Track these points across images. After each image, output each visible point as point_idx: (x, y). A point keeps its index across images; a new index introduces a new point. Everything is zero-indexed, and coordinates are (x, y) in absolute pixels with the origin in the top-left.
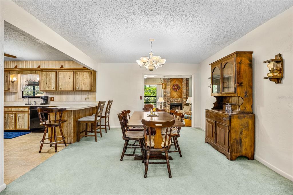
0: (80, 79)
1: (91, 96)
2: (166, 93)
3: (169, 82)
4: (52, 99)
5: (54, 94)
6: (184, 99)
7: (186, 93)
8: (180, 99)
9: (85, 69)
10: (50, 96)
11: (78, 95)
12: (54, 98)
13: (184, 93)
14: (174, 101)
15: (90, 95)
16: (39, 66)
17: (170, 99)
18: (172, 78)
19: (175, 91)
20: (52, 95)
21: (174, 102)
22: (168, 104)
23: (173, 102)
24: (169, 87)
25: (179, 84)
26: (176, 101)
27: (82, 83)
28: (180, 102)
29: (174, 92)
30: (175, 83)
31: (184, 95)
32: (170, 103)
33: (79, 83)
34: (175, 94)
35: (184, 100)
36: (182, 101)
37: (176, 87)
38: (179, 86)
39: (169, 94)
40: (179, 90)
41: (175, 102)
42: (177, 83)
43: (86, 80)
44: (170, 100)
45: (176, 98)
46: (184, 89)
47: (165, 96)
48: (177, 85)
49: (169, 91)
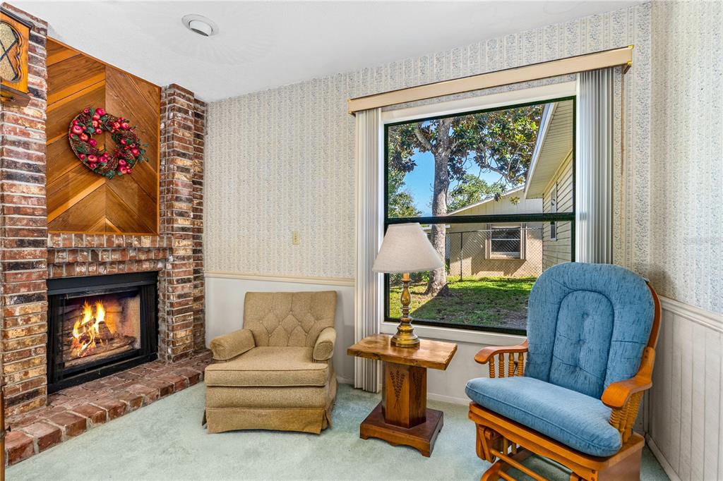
6: (175, 244)
7: (190, 201)
13: (178, 199)
14: (95, 261)
17: (50, 241)
21: (92, 270)
22: (27, 299)
23: (80, 270)
28: (146, 266)
31: (181, 214)
32: (50, 282)
34: (102, 201)
35: (181, 253)
36: (165, 260)
39: (35, 190)
41: (103, 271)
44: (51, 252)
46: (184, 170)
48: (118, 125)
49: (39, 159)
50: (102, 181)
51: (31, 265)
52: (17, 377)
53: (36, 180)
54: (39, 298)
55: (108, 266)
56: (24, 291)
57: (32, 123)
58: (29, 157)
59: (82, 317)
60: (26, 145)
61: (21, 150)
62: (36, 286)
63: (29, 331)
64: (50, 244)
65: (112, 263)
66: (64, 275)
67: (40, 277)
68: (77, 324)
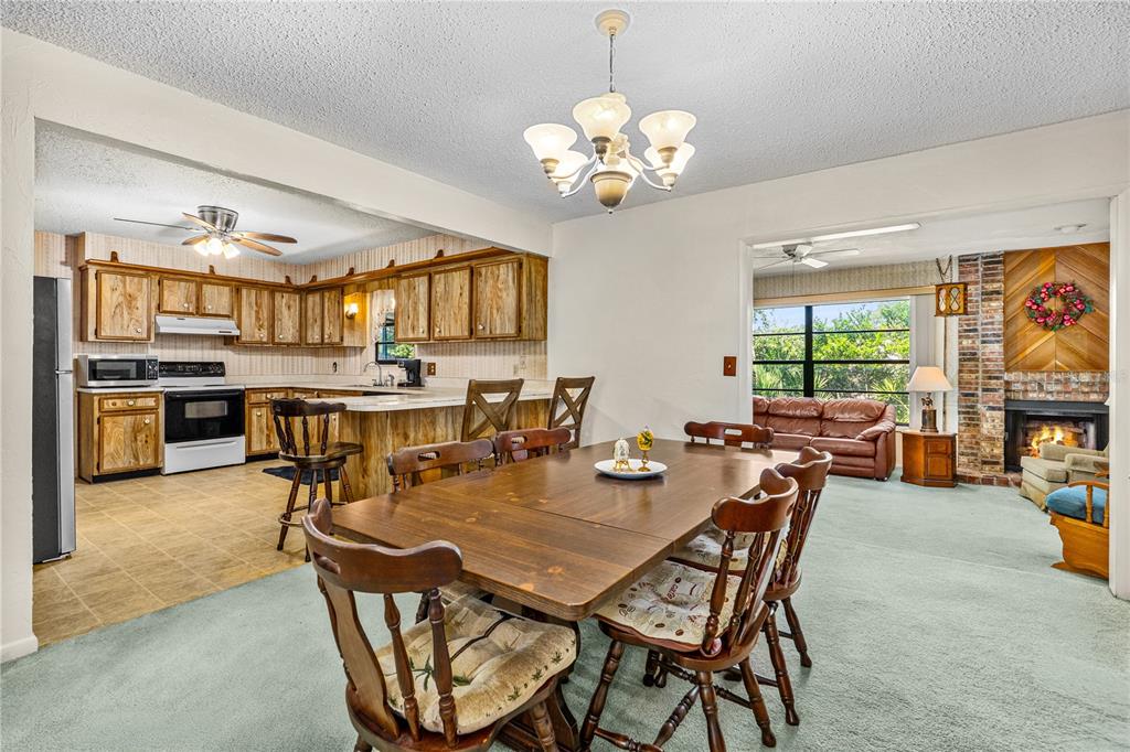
0: (489, 295)
1: (532, 357)
2: (978, 342)
3: (1001, 277)
4: (431, 369)
5: (435, 353)
8: (1085, 377)
9: (496, 254)
10: (426, 359)
11: (495, 353)
12: (434, 364)
14: (1041, 390)
15: (530, 353)
16: (392, 262)
17: (1006, 377)
18: (1019, 253)
19: (1046, 327)
20: (431, 354)
21: (1042, 396)
22: (993, 409)
23: (1032, 396)
24: (994, 304)
25: (1080, 283)
26: (1059, 388)
27: (495, 306)
29: (1039, 332)
30: (1050, 279)
32: (1007, 400)
33: (484, 309)
34: (1052, 346)
37: (1054, 305)
38: (1080, 293)
39: (997, 348)
40: (1083, 322)
41: (1050, 398)
42: (1064, 275)
43: (504, 295)
44: (1008, 383)
45: (1058, 370)
47: (968, 357)
48: (1062, 291)
49: (1000, 329)
50: (1053, 333)
51: (995, 390)
52: (988, 450)
53: (998, 342)
54: (1000, 409)
55: (1055, 394)
56: (991, 404)
57: (995, 310)
58: (994, 329)
59: (1040, 435)
60: (992, 323)
61: (990, 327)
62: (998, 402)
63: (994, 426)
64: (1006, 378)
65: (1058, 392)
66: (1021, 398)
67: (1000, 397)
68: (1036, 439)
